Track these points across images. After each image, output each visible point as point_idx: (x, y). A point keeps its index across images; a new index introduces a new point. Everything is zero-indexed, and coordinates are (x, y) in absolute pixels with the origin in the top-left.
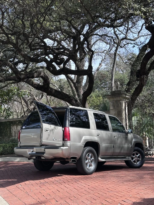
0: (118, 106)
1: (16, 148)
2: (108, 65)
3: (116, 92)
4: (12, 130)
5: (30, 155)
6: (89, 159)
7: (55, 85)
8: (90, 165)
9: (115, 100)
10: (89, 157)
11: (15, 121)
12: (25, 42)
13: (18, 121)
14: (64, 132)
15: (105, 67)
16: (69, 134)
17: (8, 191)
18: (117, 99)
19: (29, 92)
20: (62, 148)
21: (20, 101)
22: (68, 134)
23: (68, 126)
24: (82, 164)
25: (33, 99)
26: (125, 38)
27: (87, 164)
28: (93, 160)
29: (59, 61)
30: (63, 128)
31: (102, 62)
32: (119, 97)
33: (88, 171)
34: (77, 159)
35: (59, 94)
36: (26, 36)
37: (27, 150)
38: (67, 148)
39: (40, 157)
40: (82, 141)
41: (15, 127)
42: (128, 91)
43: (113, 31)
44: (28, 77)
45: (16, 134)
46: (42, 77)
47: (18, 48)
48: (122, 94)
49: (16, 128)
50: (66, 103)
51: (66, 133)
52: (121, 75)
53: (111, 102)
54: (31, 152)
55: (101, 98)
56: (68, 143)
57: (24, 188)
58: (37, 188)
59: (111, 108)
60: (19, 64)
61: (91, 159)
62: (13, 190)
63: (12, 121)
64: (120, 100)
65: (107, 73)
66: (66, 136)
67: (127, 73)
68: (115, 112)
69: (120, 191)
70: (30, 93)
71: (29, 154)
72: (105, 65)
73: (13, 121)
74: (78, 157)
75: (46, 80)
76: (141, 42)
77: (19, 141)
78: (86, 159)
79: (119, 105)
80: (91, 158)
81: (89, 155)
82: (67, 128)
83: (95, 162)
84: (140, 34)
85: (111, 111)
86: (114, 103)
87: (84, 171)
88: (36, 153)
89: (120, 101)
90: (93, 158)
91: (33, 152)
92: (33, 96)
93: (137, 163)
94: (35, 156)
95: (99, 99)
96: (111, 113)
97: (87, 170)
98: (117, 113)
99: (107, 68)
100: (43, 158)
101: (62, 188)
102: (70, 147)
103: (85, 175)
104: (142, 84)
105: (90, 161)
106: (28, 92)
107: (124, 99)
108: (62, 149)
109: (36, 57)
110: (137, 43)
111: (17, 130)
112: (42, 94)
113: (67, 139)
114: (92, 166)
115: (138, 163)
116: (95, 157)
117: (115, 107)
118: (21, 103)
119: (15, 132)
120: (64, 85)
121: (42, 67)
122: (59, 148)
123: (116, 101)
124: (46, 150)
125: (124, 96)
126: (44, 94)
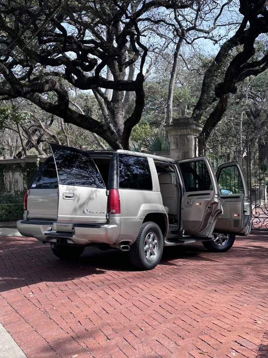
0: (183, 144)
1: (21, 222)
2: (159, 73)
3: (181, 121)
4: (6, 178)
5: (47, 236)
6: (150, 243)
7: (76, 104)
8: (151, 253)
9: (180, 134)
10: (150, 240)
11: (9, 164)
12: (31, 28)
13: (15, 164)
14: (110, 197)
15: (155, 75)
16: (118, 202)
17: (10, 307)
18: (183, 133)
19: (32, 114)
20: (106, 226)
21: (16, 129)
22: (116, 202)
23: (117, 187)
24: (138, 252)
25: (38, 126)
26: (194, 28)
27: (146, 252)
28: (156, 244)
29: (87, 64)
30: (108, 191)
31: (150, 67)
32: (186, 129)
33: (148, 264)
34: (130, 244)
35: (84, 121)
36: (34, 17)
37: (41, 226)
38: (115, 226)
39: (65, 240)
40: (140, 213)
41: (11, 173)
42: (197, 118)
43: (173, 15)
44: (34, 91)
45: (13, 186)
46: (56, 91)
47: (17, 38)
48: (190, 124)
49: (11, 176)
50: (94, 135)
51: (113, 200)
52: (180, 90)
53: (172, 137)
54: (49, 231)
55: (148, 126)
56: (117, 218)
57: (40, 300)
58: (63, 301)
59: (173, 147)
60: (15, 66)
61: (153, 243)
62: (20, 304)
63: (5, 164)
64: (188, 134)
65: (158, 86)
66: (113, 205)
67: (189, 87)
68: (178, 154)
69: (220, 315)
70: (33, 116)
71: (45, 234)
72: (154, 73)
73: (7, 164)
74: (132, 241)
75: (63, 96)
76: (220, 36)
77: (26, 209)
78: (146, 244)
79: (186, 142)
80: (153, 240)
81: (149, 236)
82: (115, 191)
83: (159, 248)
84: (218, 23)
85: (172, 152)
86: (177, 138)
87: (142, 265)
88: (57, 232)
89: (188, 136)
90: (156, 241)
91: (51, 230)
92: (38, 121)
93: (221, 244)
94: (56, 238)
95: (145, 129)
96: (171, 155)
97: (146, 261)
98: (181, 155)
99: (157, 78)
100: (69, 242)
101: (111, 303)
102: (119, 225)
103: (143, 271)
104: (224, 107)
105: (151, 246)
106: (30, 115)
107: (193, 133)
108: (106, 229)
109: (45, 55)
110: (213, 37)
111: (14, 180)
112: (52, 117)
113: (114, 211)
114: (154, 254)
115: (224, 244)
116: (159, 239)
117: (179, 145)
118: (19, 132)
119: (10, 182)
120: (93, 105)
121: (57, 74)
122: (100, 227)
123: (181, 136)
124: (77, 229)
125: (195, 127)
126: (54, 118)
